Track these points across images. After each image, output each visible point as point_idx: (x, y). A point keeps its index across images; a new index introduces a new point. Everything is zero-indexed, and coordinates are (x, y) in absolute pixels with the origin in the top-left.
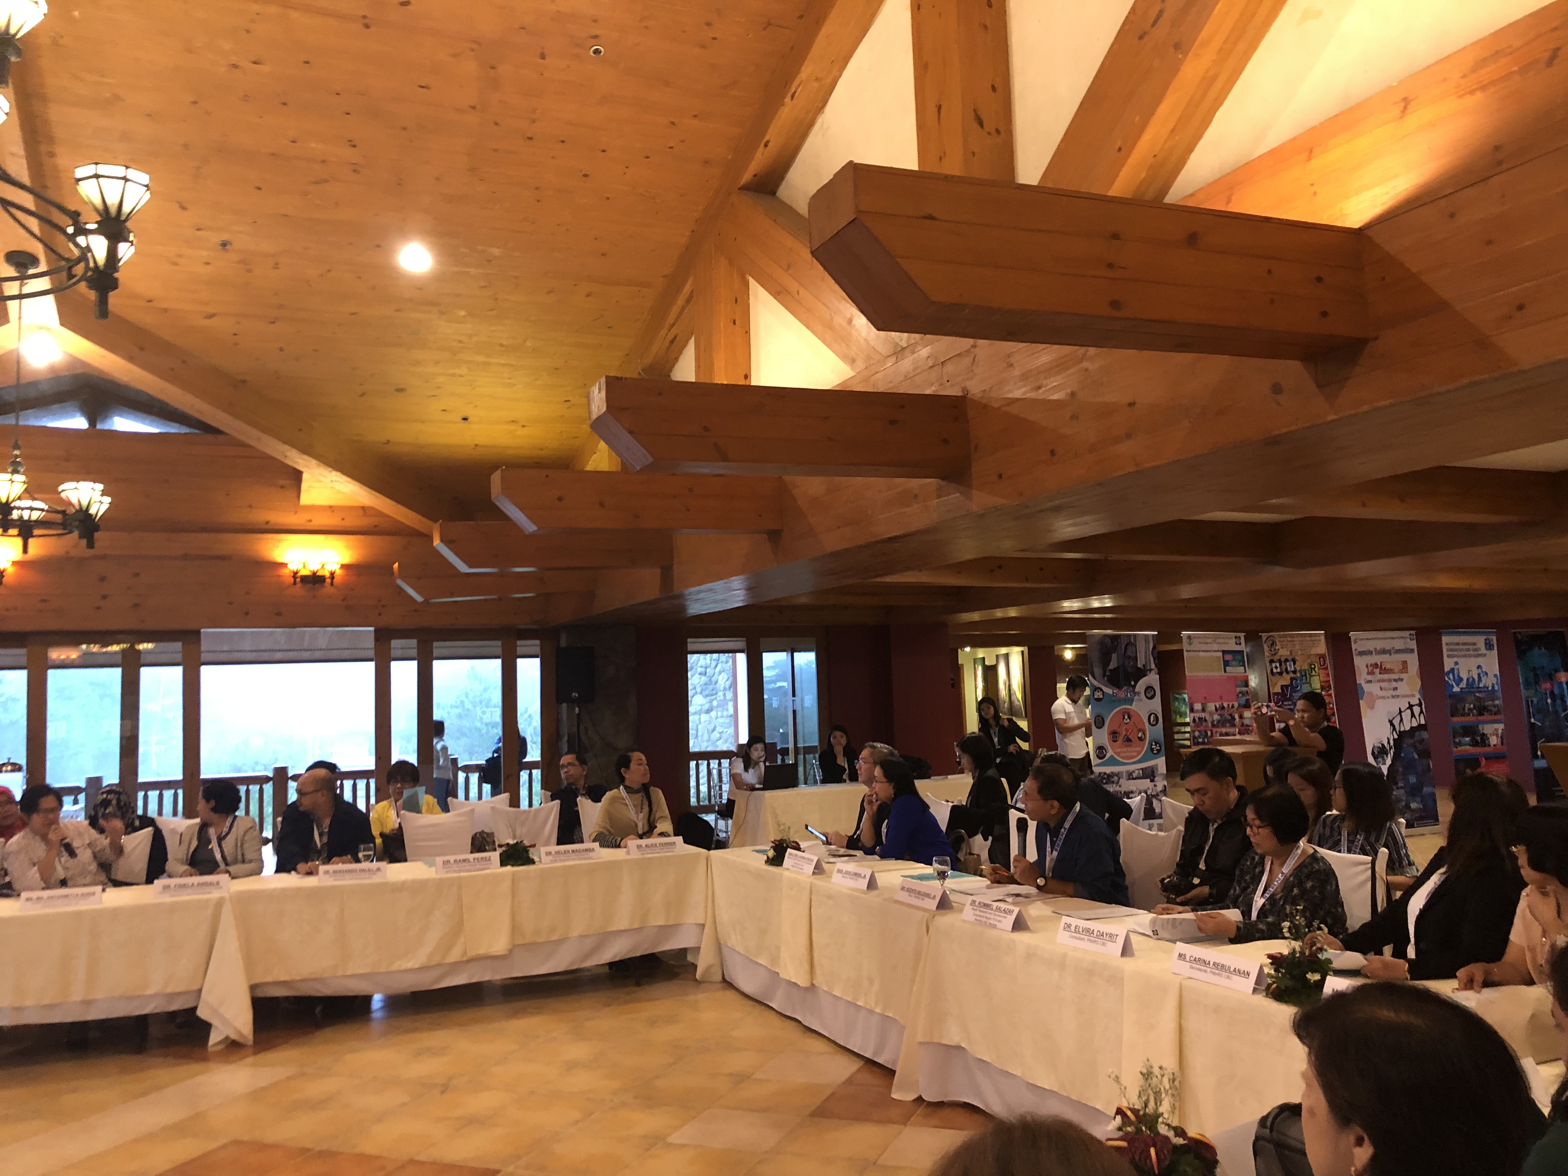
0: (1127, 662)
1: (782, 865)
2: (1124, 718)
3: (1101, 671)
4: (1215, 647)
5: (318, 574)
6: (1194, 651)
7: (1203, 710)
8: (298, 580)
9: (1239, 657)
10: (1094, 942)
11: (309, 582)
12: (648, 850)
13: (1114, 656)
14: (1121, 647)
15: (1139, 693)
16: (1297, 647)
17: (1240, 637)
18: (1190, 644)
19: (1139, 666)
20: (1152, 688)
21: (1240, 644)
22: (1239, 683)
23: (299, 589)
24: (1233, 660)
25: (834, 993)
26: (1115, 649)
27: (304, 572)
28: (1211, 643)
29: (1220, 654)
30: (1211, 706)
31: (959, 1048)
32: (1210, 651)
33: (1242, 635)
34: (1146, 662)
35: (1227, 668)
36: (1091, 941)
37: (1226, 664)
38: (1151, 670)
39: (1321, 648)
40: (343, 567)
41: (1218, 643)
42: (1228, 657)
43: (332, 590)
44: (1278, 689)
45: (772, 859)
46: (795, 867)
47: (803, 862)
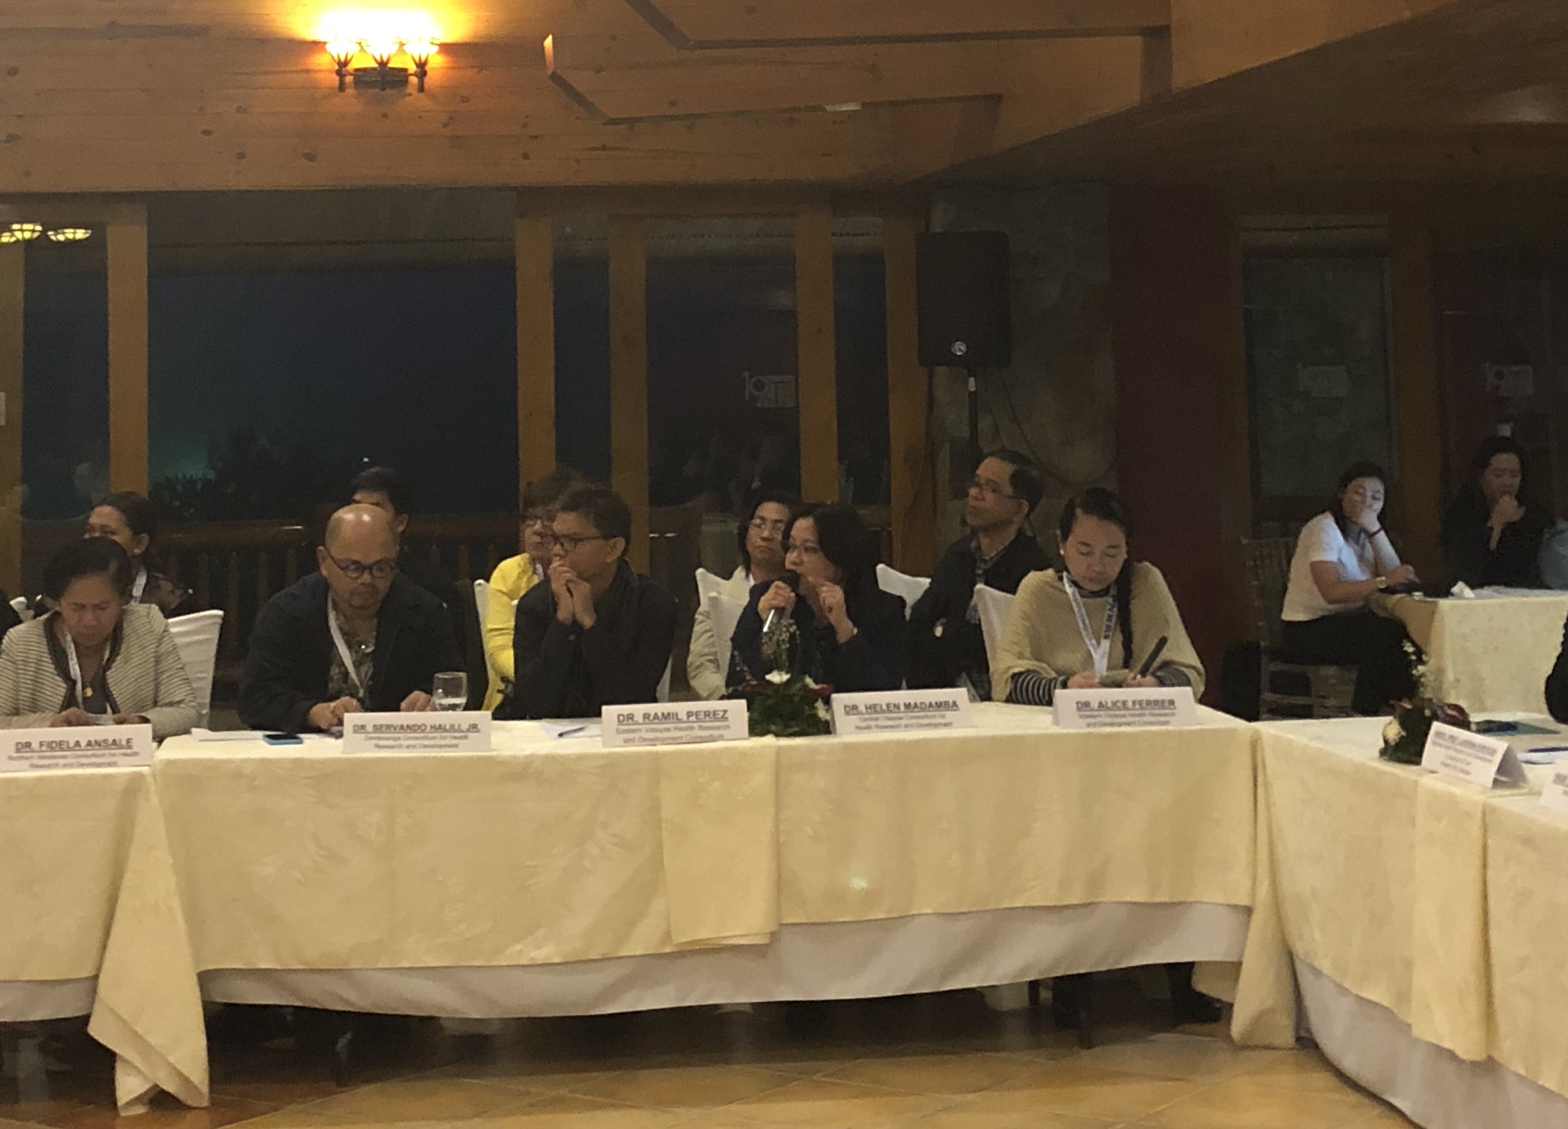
1: (1418, 762)
5: (390, 65)
8: (349, 79)
11: (371, 84)
12: (1104, 717)
23: (351, 101)
27: (361, 62)
40: (446, 48)
43: (423, 102)
45: (1397, 745)
46: (1447, 765)
47: (1469, 755)
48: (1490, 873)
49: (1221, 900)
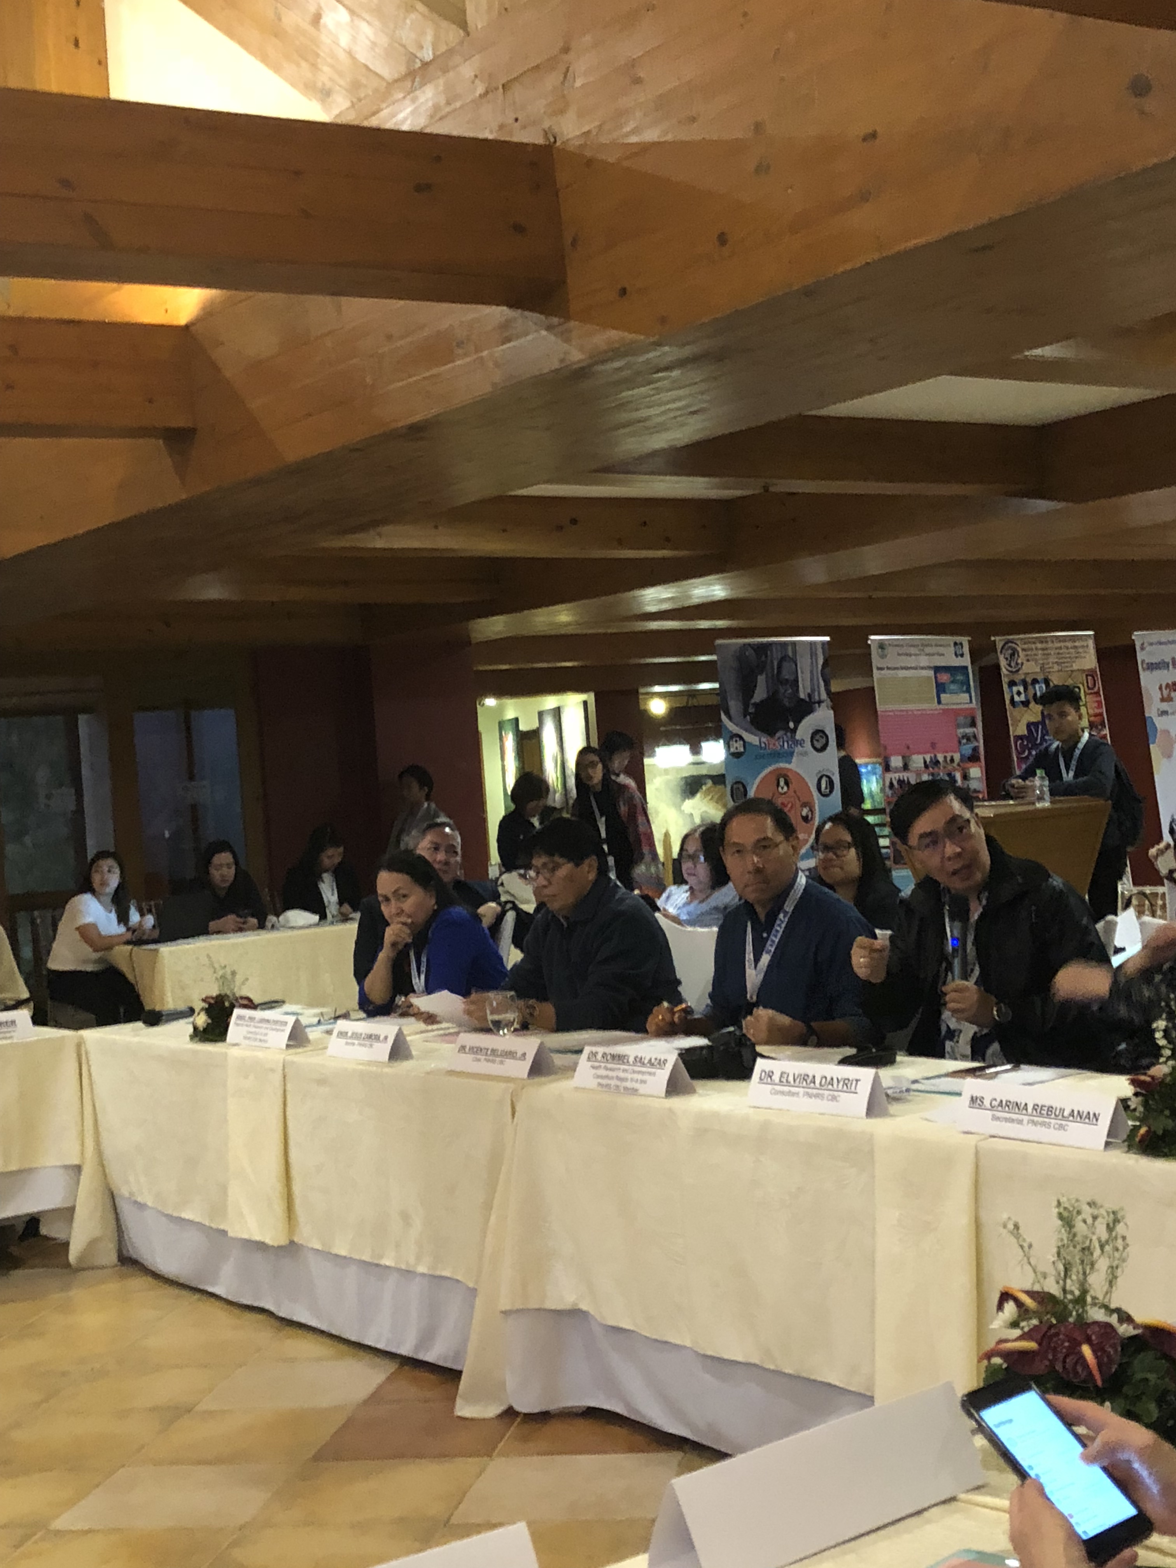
0: (782, 690)
1: (224, 1038)
2: (778, 785)
3: (740, 705)
4: (924, 661)
6: (888, 668)
7: (906, 767)
9: (960, 677)
10: (817, 1096)
13: (761, 679)
14: (772, 662)
15: (801, 743)
16: (1052, 659)
17: (961, 644)
19: (802, 695)
20: (823, 732)
21: (962, 655)
22: (961, 720)
24: (952, 682)
25: (335, 1251)
26: (761, 668)
28: (916, 655)
29: (931, 673)
30: (917, 761)
31: (575, 1314)
32: (915, 668)
33: (965, 640)
34: (813, 690)
35: (943, 696)
36: (810, 1096)
37: (941, 688)
38: (820, 702)
39: (1090, 661)
41: (927, 655)
42: (944, 677)
44: (1021, 730)
45: (205, 1030)
46: (249, 1038)
47: (267, 1028)
48: (289, 1109)
49: (58, 1164)
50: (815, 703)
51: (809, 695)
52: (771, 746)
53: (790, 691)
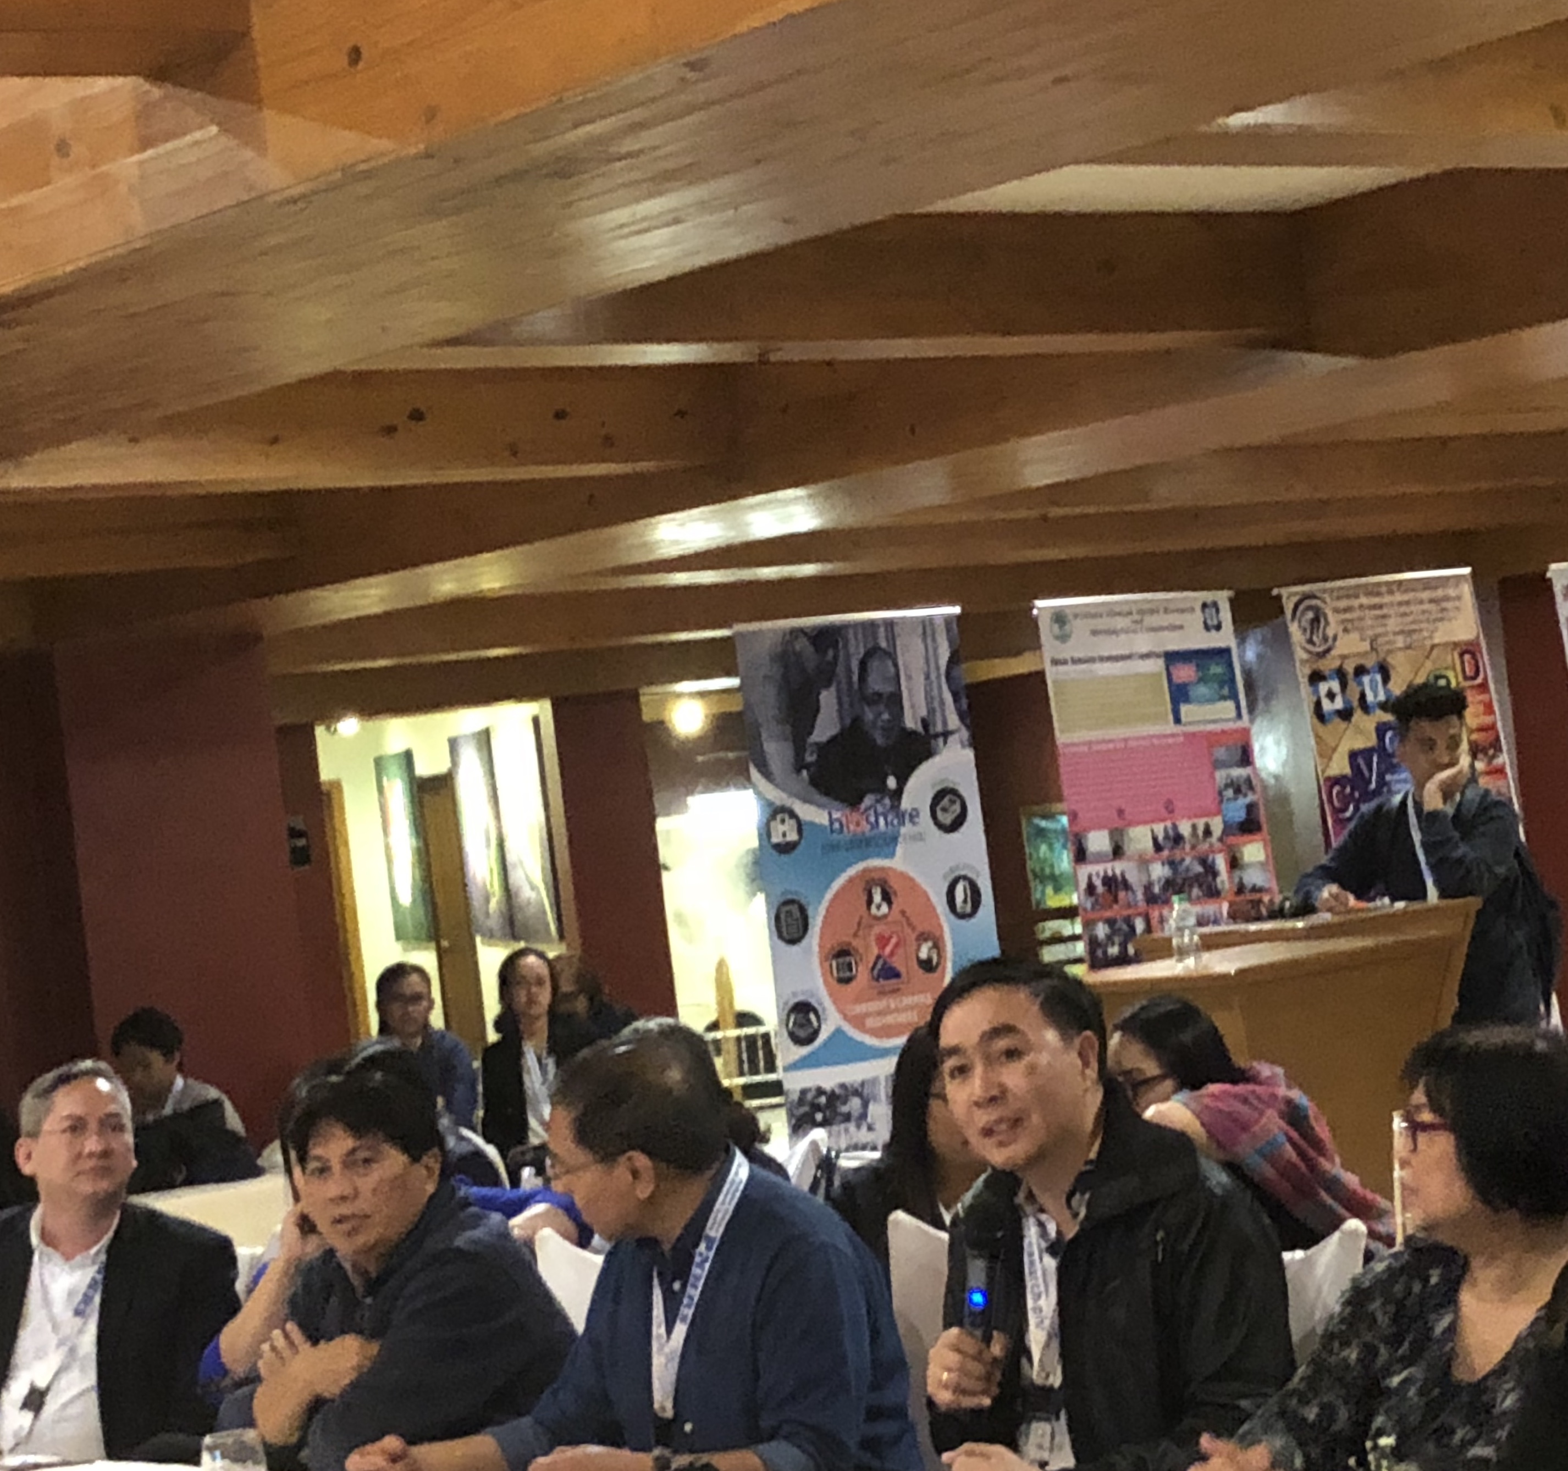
3: (787, 750)
4: (1143, 643)
6: (1076, 661)
7: (1117, 852)
9: (1216, 669)
13: (827, 698)
14: (849, 662)
16: (1393, 624)
17: (1215, 605)
18: (1063, 638)
19: (911, 722)
21: (1218, 627)
22: (1221, 753)
24: (1201, 680)
26: (826, 676)
28: (1126, 631)
29: (1157, 665)
30: (1140, 838)
32: (1128, 657)
33: (1222, 597)
34: (931, 711)
35: (1184, 709)
37: (1179, 694)
38: (946, 734)
39: (1466, 624)
41: (1149, 630)
42: (1185, 673)
44: (1340, 764)
50: (936, 736)
51: (925, 723)
52: (852, 827)
53: (886, 716)
